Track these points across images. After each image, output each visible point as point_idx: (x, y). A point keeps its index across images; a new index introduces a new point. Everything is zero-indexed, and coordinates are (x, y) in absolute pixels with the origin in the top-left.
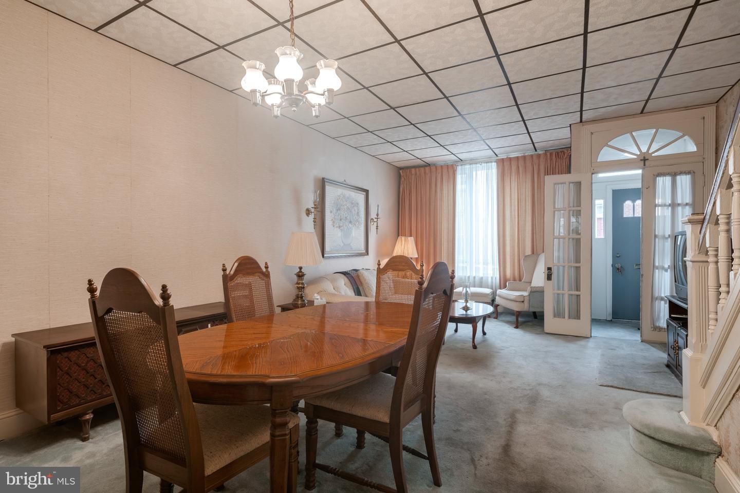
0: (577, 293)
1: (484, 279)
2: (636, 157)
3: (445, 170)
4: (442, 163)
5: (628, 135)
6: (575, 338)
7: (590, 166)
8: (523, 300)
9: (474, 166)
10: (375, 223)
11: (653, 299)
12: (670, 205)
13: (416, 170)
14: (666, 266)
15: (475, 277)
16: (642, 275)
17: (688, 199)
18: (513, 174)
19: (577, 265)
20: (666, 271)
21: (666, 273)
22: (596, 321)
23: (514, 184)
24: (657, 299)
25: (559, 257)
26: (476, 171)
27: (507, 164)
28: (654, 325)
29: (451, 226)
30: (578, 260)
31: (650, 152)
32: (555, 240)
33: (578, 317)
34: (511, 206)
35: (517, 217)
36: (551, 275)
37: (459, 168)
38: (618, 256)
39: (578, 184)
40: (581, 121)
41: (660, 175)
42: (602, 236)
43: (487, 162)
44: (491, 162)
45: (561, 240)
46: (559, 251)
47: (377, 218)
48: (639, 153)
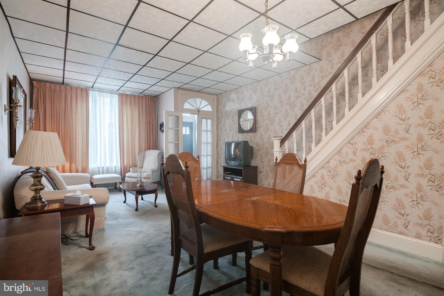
1: (109, 168)
3: (79, 92)
4: (76, 85)
5: (194, 99)
9: (102, 93)
15: (103, 167)
17: (211, 129)
18: (128, 104)
21: (205, 158)
23: (129, 110)
24: (203, 168)
26: (103, 97)
27: (124, 98)
37: (91, 92)
40: (178, 88)
41: (203, 118)
43: (111, 93)
44: (114, 94)
48: (196, 108)
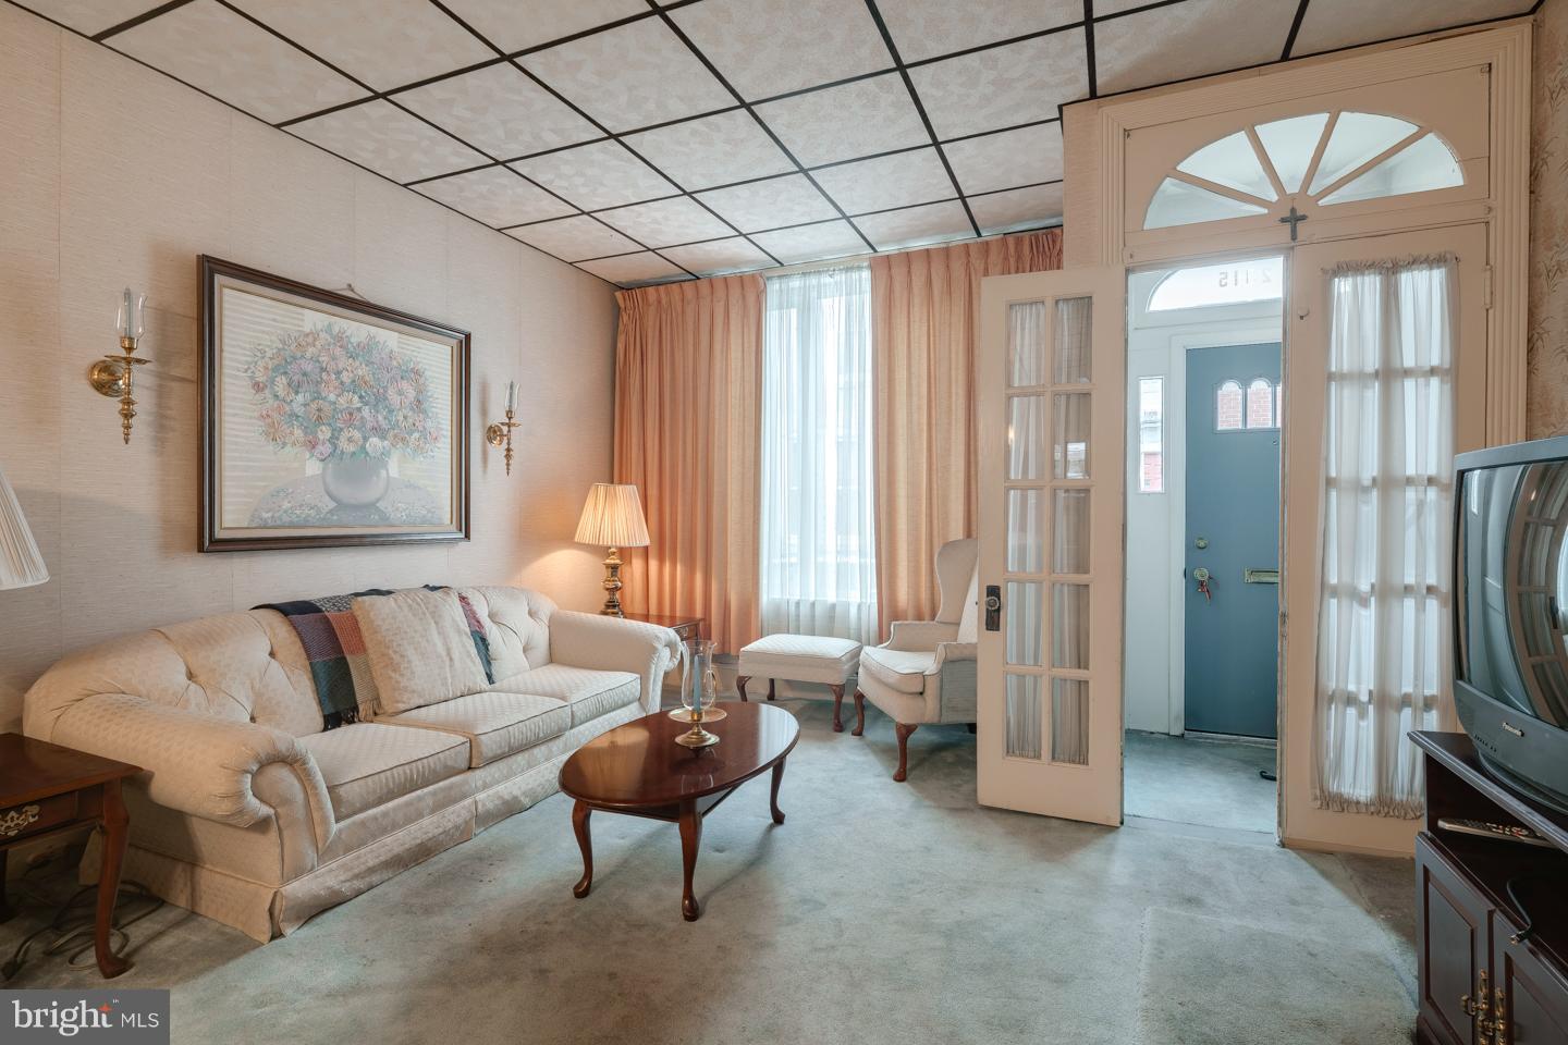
0: (1081, 674)
1: (838, 609)
2: (1266, 211)
3: (735, 292)
4: (728, 271)
5: (1241, 138)
6: (1073, 826)
7: (1121, 246)
8: (921, 690)
9: (814, 280)
10: (505, 441)
11: (1321, 699)
12: (1377, 374)
13: (657, 291)
14: (1364, 586)
15: (813, 604)
16: (1284, 615)
17: (1436, 354)
18: (917, 301)
19: (1082, 579)
20: (1364, 603)
21: (1364, 612)
22: (1138, 740)
23: (919, 331)
24: (1331, 699)
25: (1022, 550)
26: (820, 295)
27: (899, 273)
28: (1322, 790)
29: (750, 453)
30: (1081, 565)
31: (1312, 191)
32: (1012, 492)
33: (1080, 756)
34: (909, 395)
35: (925, 428)
36: (998, 610)
37: (774, 288)
38: (1202, 544)
39: (1084, 304)
40: (1093, 95)
41: (1343, 269)
42: (1158, 487)
43: (847, 270)
44: (857, 268)
45: (1032, 494)
46: (1023, 528)
47: (509, 425)
48: (1274, 197)
